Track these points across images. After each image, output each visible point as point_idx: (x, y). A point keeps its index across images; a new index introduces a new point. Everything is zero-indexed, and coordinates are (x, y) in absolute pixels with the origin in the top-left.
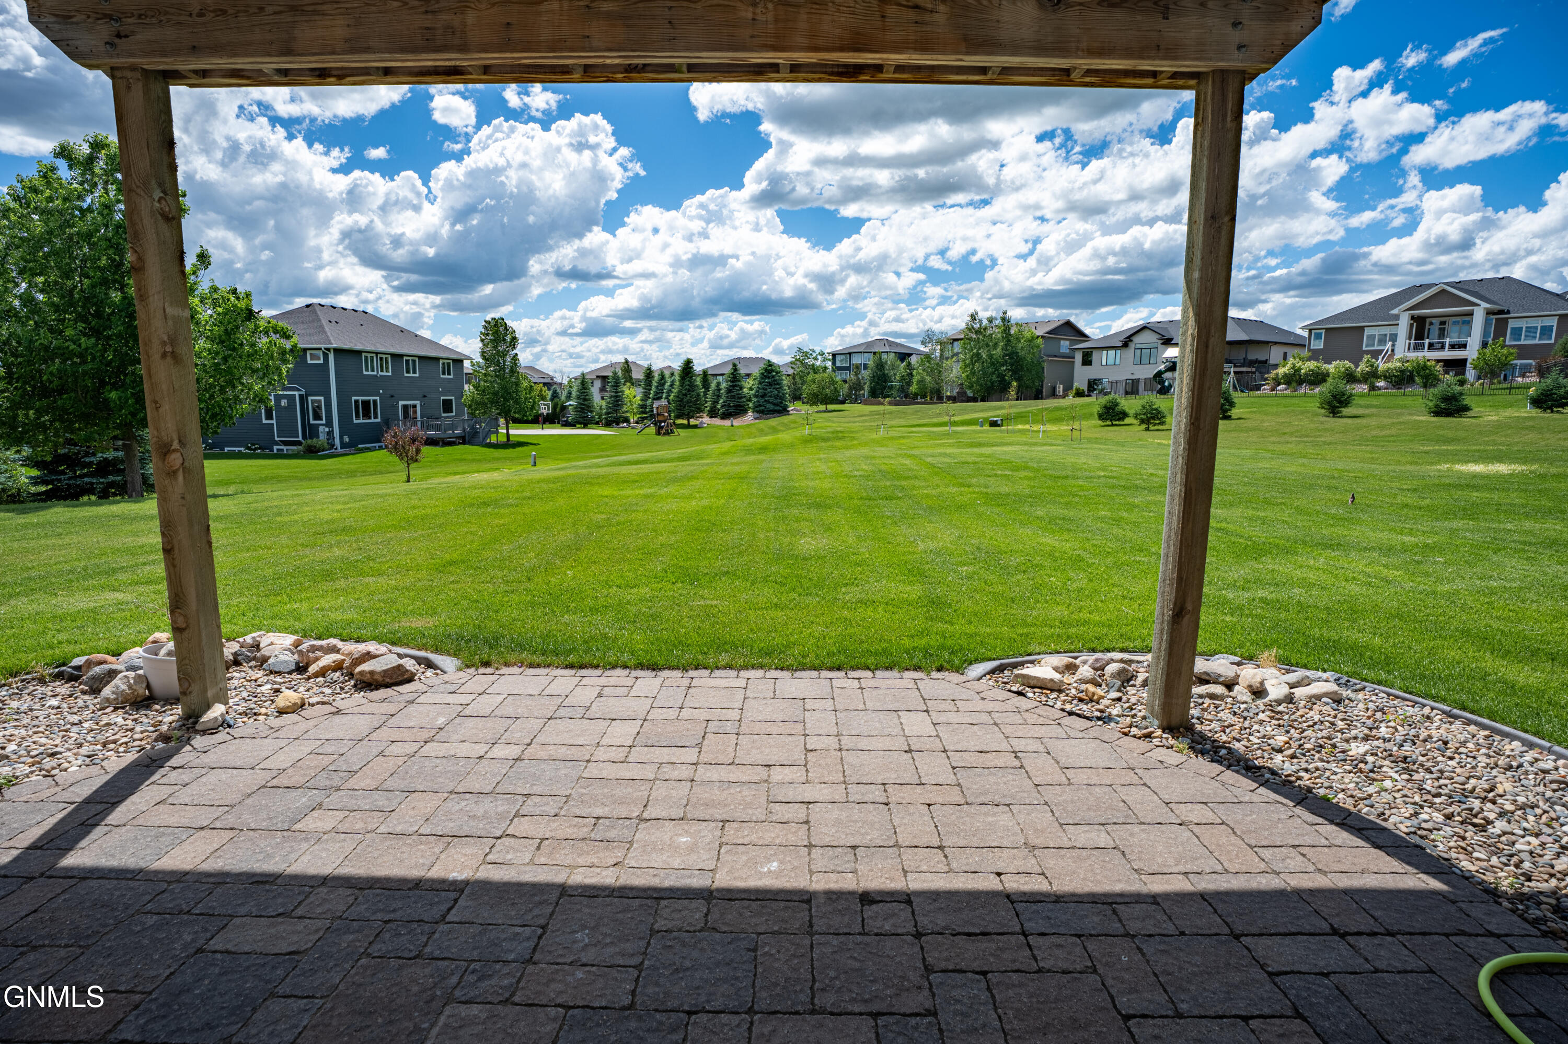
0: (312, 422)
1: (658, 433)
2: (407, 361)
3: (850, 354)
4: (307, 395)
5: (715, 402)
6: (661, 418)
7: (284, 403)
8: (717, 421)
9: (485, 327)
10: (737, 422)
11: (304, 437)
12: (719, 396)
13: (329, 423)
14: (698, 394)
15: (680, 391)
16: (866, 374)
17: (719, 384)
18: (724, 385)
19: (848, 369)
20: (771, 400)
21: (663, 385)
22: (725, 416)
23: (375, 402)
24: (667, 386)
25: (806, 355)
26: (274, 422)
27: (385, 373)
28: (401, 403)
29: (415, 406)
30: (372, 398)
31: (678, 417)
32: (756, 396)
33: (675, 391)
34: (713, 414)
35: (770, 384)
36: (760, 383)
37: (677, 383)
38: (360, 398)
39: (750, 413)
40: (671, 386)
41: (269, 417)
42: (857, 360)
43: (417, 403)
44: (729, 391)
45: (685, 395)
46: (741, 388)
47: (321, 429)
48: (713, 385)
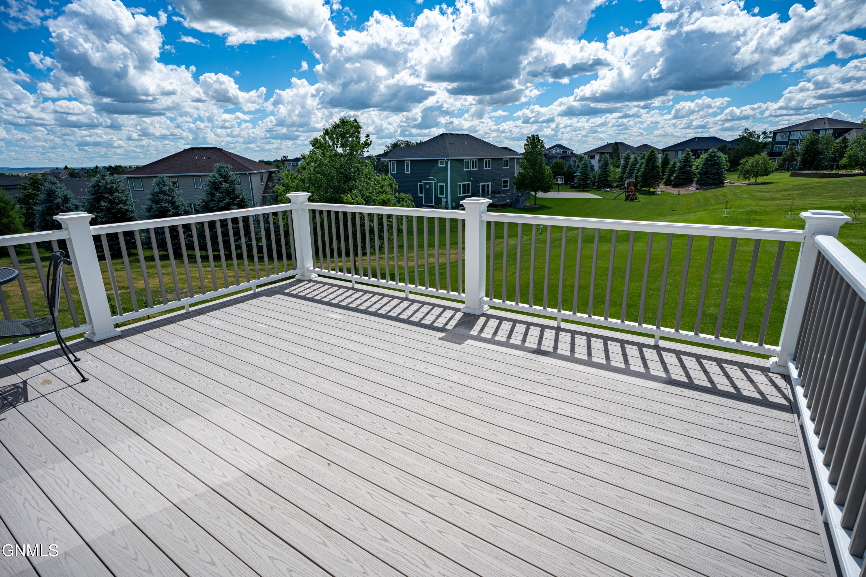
0: (439, 196)
1: (627, 199)
2: (486, 162)
3: (790, 132)
4: (438, 182)
5: (670, 176)
6: (629, 190)
7: (428, 186)
8: (670, 190)
9: (527, 140)
10: (682, 191)
11: (435, 204)
12: (674, 172)
13: (446, 197)
14: (658, 172)
15: (645, 171)
16: (799, 148)
17: (675, 163)
18: (678, 165)
19: (786, 143)
20: (711, 176)
21: (636, 164)
22: (675, 186)
23: (469, 184)
24: (637, 166)
25: (751, 134)
26: (423, 195)
27: (474, 169)
28: (481, 184)
29: (488, 185)
30: (467, 183)
31: (642, 186)
32: (699, 173)
33: (642, 170)
34: (667, 184)
35: (712, 165)
36: (704, 165)
37: (644, 165)
38: (462, 183)
39: (694, 185)
40: (641, 166)
41: (421, 193)
42: (796, 136)
43: (490, 183)
44: (681, 168)
45: (649, 172)
46: (691, 166)
47: (443, 199)
48: (671, 164)
